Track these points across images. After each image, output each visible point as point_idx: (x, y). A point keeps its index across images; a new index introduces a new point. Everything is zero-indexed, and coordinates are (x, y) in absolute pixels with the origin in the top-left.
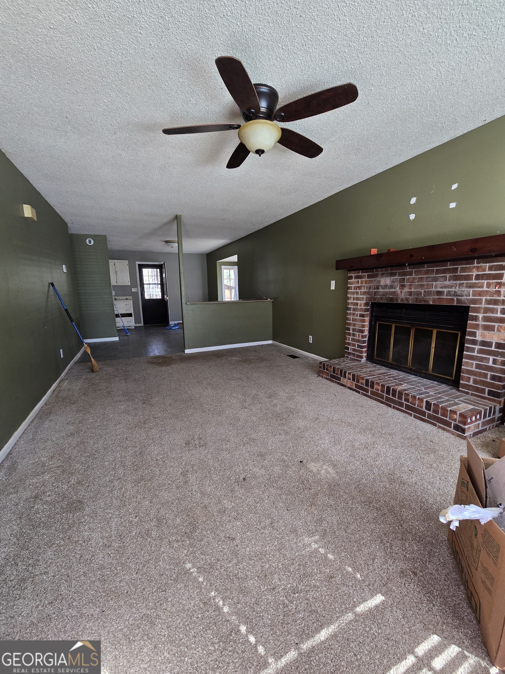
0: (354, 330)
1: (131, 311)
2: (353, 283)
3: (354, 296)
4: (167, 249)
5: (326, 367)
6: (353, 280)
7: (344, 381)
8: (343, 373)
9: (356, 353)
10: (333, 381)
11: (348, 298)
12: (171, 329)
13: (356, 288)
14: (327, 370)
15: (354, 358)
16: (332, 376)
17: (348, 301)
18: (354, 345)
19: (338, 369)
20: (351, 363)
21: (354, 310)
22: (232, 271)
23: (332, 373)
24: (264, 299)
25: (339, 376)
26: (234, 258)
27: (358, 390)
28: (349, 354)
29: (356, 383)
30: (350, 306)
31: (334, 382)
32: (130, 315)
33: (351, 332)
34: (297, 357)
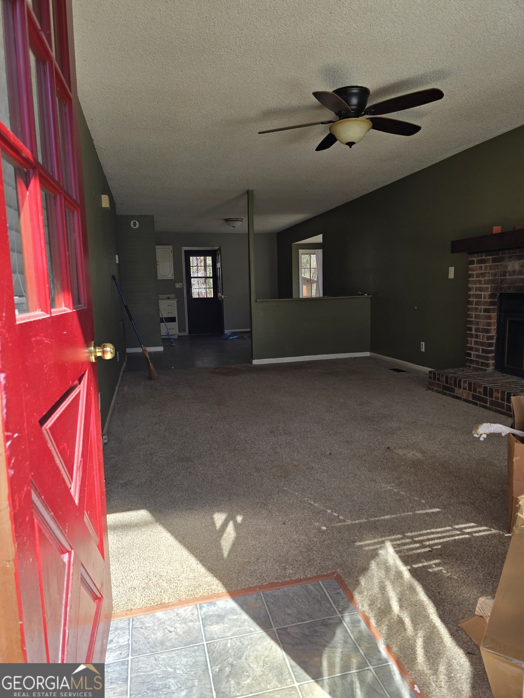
0: (477, 330)
1: (175, 314)
2: (476, 269)
3: (476, 286)
4: (228, 229)
5: (437, 376)
6: (475, 265)
7: (459, 392)
8: (457, 381)
9: (480, 360)
10: (445, 394)
11: (470, 289)
12: (227, 339)
13: (478, 275)
14: (439, 380)
15: (477, 366)
16: (445, 388)
17: (469, 293)
18: (477, 350)
19: (452, 377)
20: (472, 372)
21: (477, 303)
22: (314, 257)
23: (444, 384)
24: (359, 295)
25: (453, 387)
26: (318, 239)
27: (476, 401)
28: (472, 361)
29: (472, 393)
30: (471, 299)
31: (447, 395)
32: (172, 320)
33: (473, 332)
34: (403, 371)
